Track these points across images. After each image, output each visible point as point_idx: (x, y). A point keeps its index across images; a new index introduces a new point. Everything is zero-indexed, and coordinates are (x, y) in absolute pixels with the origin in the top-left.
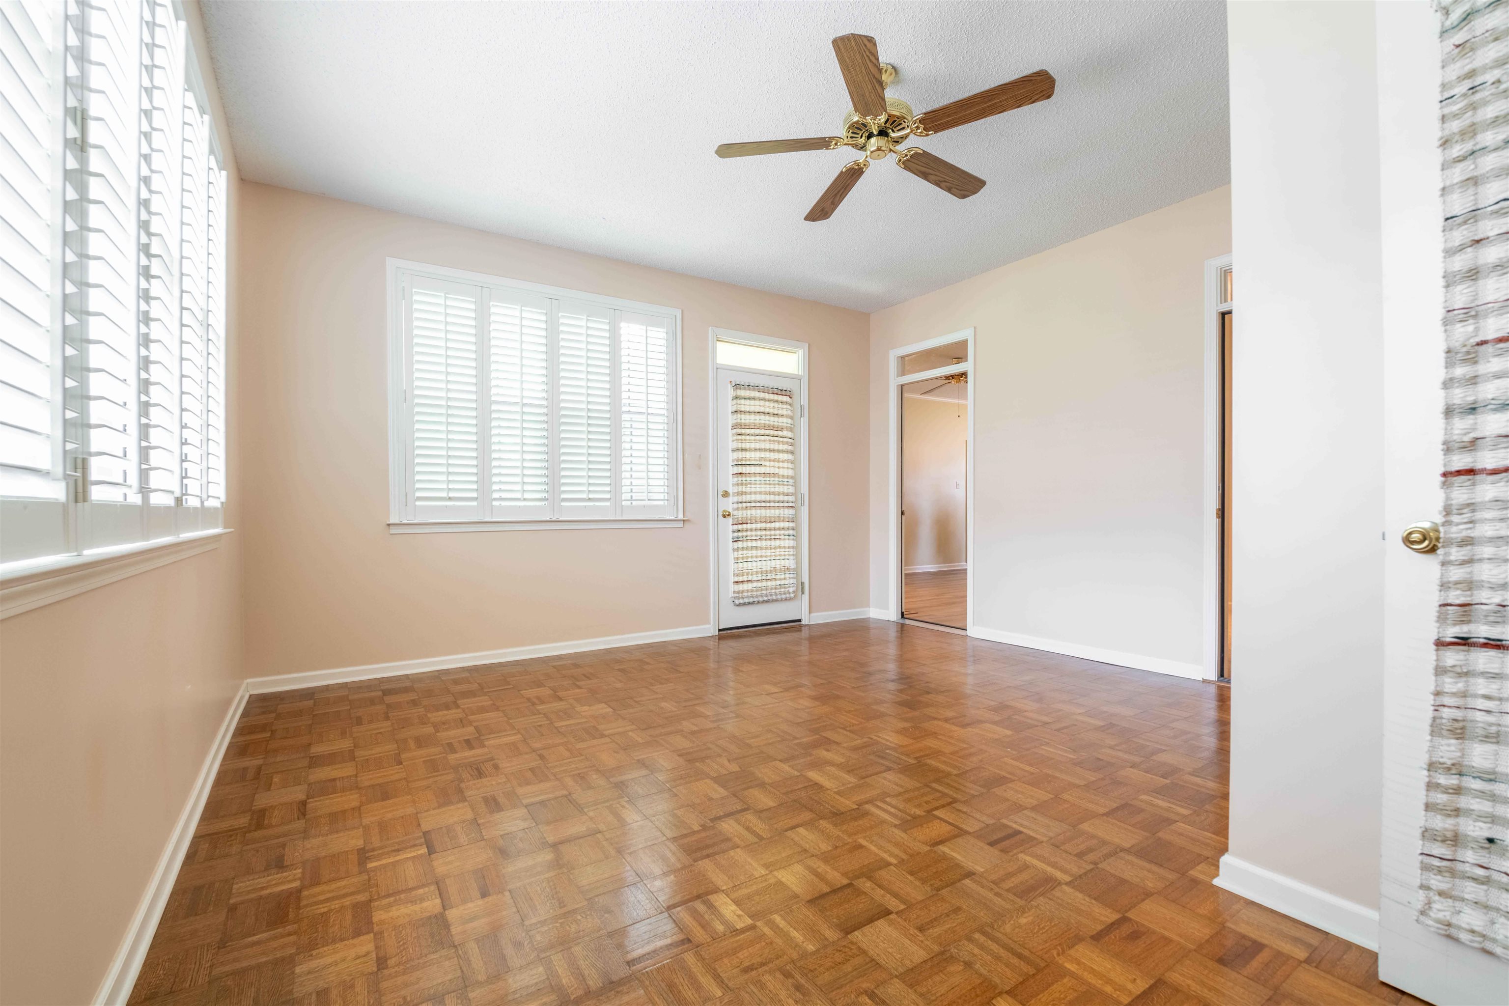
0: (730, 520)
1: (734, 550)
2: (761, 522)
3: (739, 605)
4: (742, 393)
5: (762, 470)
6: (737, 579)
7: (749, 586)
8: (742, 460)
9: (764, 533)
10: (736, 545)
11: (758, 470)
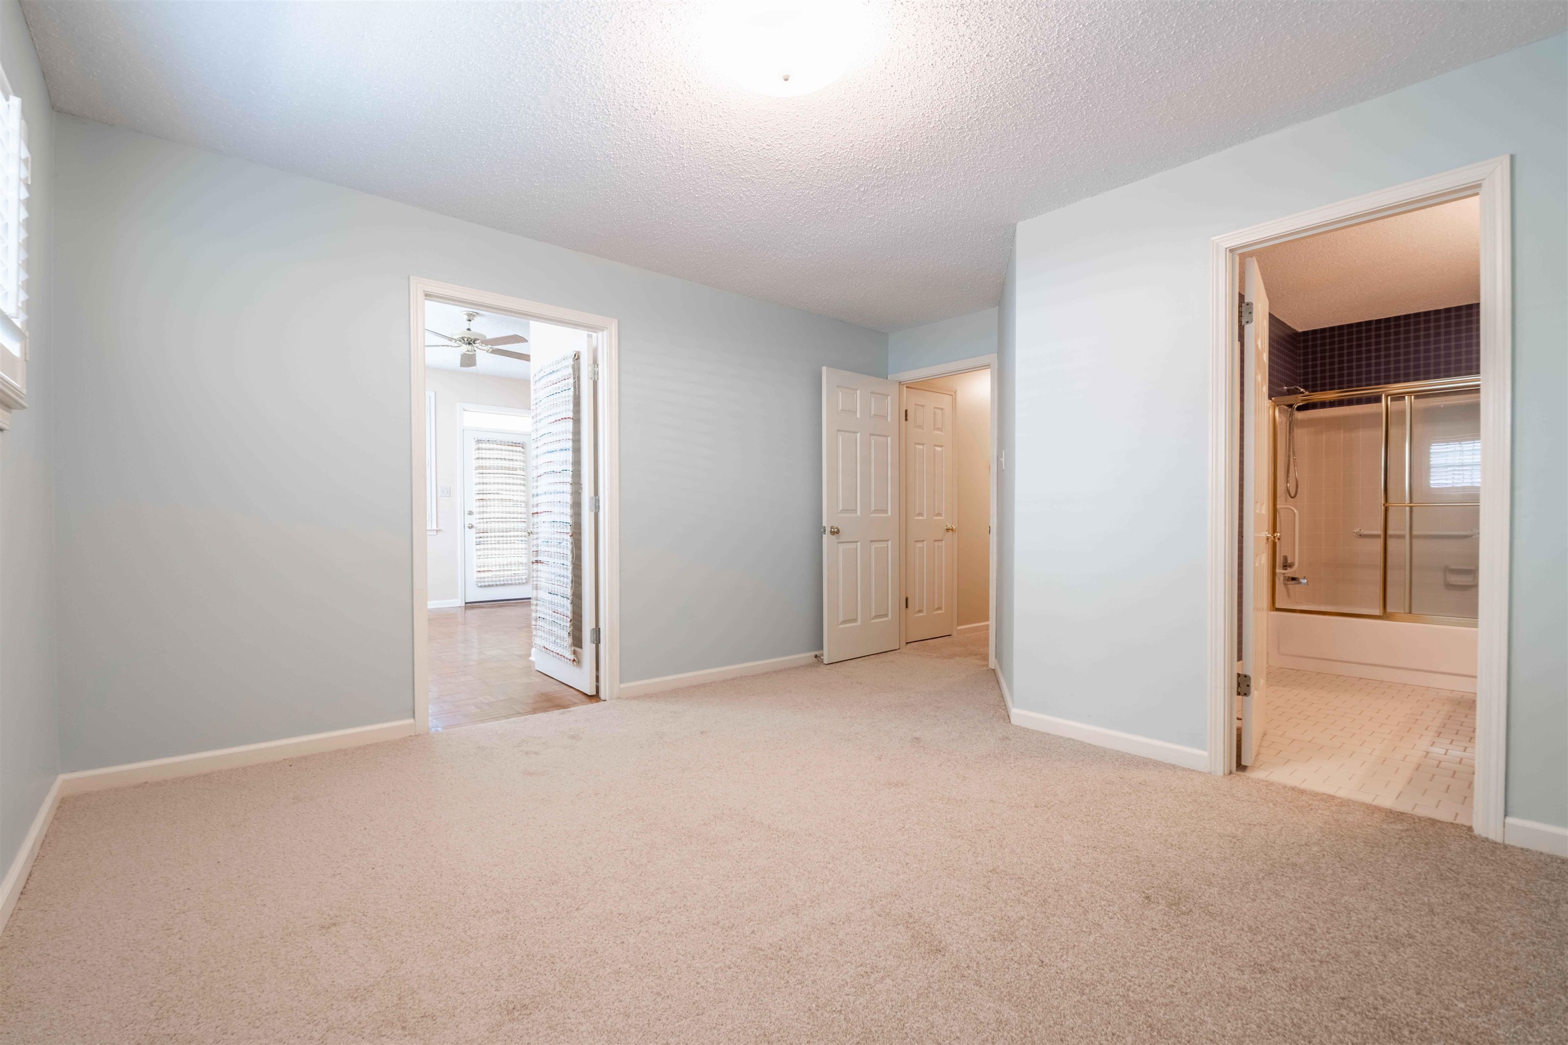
0: (474, 530)
1: (477, 550)
2: (499, 532)
3: (481, 587)
4: (481, 445)
5: (500, 497)
6: (479, 570)
7: (490, 574)
8: (483, 490)
9: (501, 539)
10: (478, 547)
11: (496, 497)
